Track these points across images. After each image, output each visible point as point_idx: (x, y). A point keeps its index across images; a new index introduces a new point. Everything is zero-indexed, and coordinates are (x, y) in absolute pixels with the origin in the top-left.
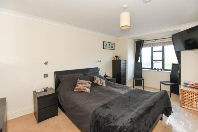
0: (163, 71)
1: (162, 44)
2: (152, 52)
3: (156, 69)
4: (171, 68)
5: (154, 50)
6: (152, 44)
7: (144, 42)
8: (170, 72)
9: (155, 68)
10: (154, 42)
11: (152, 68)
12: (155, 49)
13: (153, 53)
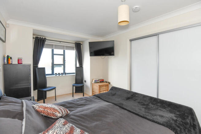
0: (67, 75)
1: (65, 47)
2: (53, 54)
3: (58, 74)
4: (74, 71)
5: (55, 53)
6: (55, 45)
7: (47, 41)
8: (75, 74)
9: (56, 73)
10: (58, 44)
11: (53, 74)
12: (56, 51)
13: (54, 56)
